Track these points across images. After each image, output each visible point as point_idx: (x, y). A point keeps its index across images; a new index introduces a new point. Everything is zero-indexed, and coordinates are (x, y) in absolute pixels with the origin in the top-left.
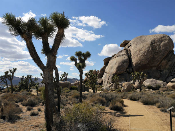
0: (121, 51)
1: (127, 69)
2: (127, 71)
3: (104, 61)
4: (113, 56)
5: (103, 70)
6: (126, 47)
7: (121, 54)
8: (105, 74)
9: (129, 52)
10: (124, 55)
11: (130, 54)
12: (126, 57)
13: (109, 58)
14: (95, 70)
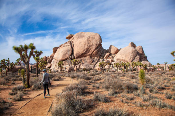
0: (66, 43)
1: (70, 56)
2: (70, 58)
3: (53, 49)
4: (61, 46)
5: (52, 57)
6: (70, 40)
7: (66, 44)
8: (53, 60)
9: (72, 44)
10: (68, 46)
11: (72, 45)
12: (69, 48)
13: (57, 47)
14: (46, 56)
